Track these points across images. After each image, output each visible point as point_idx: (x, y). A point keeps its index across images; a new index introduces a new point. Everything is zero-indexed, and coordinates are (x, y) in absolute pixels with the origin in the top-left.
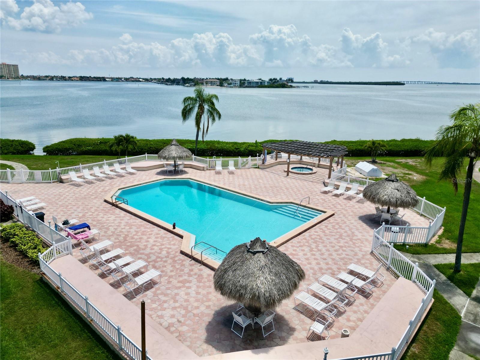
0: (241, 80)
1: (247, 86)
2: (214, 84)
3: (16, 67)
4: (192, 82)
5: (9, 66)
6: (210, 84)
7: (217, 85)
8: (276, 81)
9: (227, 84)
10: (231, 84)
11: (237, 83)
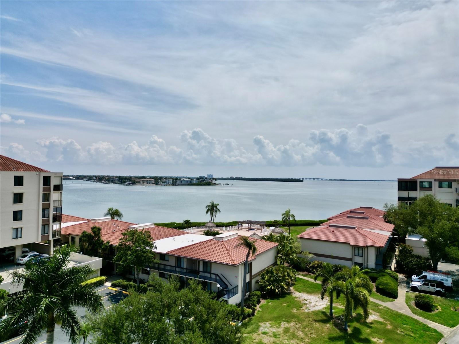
0: (173, 180)
1: (178, 184)
2: (150, 182)
4: (130, 181)
6: (146, 183)
7: (153, 184)
8: (203, 180)
9: (161, 183)
10: (164, 182)
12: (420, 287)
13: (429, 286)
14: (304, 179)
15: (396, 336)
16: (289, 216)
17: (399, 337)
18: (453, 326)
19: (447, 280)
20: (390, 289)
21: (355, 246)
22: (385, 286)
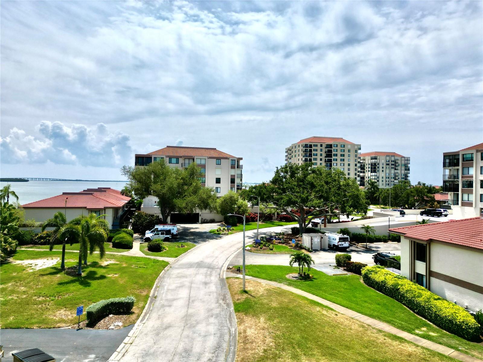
12: (152, 237)
13: (160, 235)
14: (30, 179)
15: (131, 269)
16: (8, 194)
17: (134, 270)
18: (177, 257)
19: (173, 229)
20: (126, 241)
21: (91, 209)
22: (121, 240)
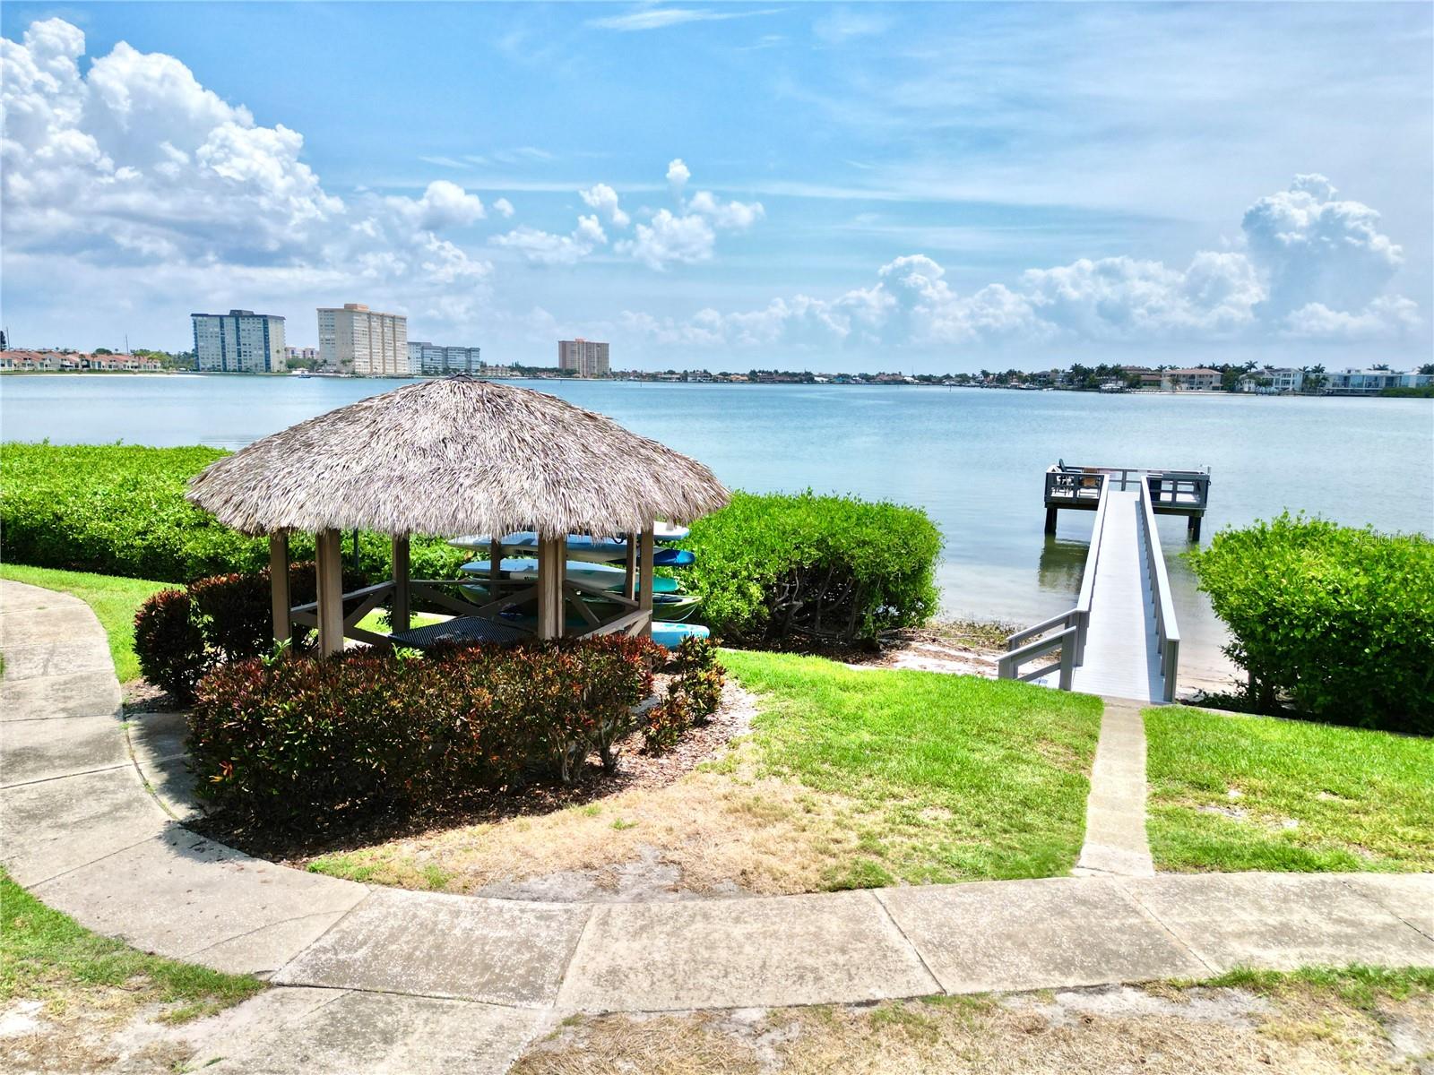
0: (1305, 372)
1: (1331, 390)
2: (1201, 383)
3: (603, 348)
5: (589, 346)
6: (1185, 386)
7: (1215, 389)
9: (1252, 386)
10: (1266, 383)
11: (1291, 379)
